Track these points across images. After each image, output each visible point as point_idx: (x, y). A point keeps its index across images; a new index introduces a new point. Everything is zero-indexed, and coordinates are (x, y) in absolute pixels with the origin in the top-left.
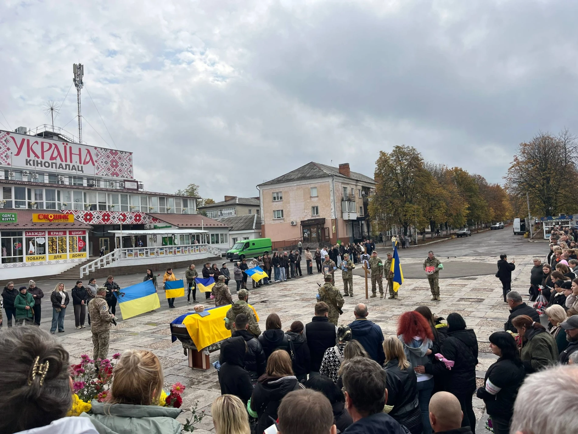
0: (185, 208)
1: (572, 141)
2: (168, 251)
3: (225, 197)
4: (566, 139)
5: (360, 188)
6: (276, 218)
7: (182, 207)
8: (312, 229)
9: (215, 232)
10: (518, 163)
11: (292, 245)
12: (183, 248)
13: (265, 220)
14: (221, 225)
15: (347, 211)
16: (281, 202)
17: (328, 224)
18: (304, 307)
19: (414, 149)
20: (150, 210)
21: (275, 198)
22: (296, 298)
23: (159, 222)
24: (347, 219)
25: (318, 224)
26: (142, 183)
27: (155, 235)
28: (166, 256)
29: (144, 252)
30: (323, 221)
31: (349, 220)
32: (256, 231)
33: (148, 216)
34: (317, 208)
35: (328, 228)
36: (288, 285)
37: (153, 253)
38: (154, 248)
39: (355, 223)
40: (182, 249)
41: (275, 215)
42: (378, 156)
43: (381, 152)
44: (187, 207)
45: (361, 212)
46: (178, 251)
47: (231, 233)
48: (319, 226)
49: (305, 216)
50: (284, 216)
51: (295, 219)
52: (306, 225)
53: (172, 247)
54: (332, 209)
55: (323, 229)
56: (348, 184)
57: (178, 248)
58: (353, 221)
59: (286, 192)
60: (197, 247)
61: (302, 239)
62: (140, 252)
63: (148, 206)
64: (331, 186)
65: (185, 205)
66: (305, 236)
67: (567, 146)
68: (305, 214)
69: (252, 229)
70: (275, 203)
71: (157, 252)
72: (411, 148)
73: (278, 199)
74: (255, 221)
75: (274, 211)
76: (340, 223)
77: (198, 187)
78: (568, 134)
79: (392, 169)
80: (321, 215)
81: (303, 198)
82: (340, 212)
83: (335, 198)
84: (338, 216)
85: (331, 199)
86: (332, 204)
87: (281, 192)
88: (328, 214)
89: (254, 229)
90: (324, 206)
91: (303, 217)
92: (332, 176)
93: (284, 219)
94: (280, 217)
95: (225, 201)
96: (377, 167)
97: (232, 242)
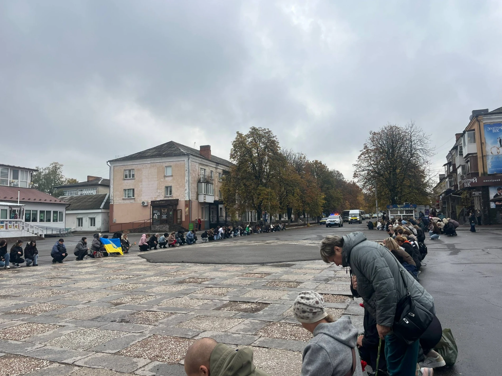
0: (14, 181)
1: (417, 134)
3: (88, 176)
4: (412, 131)
5: (221, 171)
6: (127, 198)
7: (10, 179)
8: (162, 210)
9: (46, 209)
10: (367, 150)
11: (140, 227)
13: (114, 199)
14: (56, 201)
15: (203, 193)
16: (133, 181)
17: (182, 206)
19: (270, 131)
21: (126, 177)
24: (203, 201)
25: (169, 205)
30: (176, 202)
31: (205, 203)
32: (103, 211)
34: (171, 187)
35: (181, 210)
39: (212, 206)
41: (125, 194)
43: (238, 133)
44: (18, 179)
45: (220, 197)
47: (68, 212)
48: (171, 207)
49: (158, 196)
50: (135, 196)
51: (147, 200)
52: (156, 205)
54: (186, 190)
55: (175, 211)
56: (207, 166)
58: (210, 204)
59: (139, 170)
61: (151, 221)
64: (187, 166)
65: (16, 177)
66: (154, 217)
67: (413, 138)
68: (157, 194)
69: (99, 209)
70: (126, 181)
72: (267, 130)
73: (130, 177)
74: (105, 201)
75: (125, 190)
76: (194, 205)
77: (62, 165)
78: (414, 126)
80: (175, 196)
81: (156, 176)
82: (196, 193)
83: (190, 178)
84: (193, 198)
85: (186, 179)
86: (187, 185)
87: (134, 169)
88: (182, 195)
89: (101, 209)
90: (178, 186)
91: (155, 197)
92: (188, 155)
93: (134, 199)
94: (131, 197)
95: (88, 181)
96: (233, 147)
97: (76, 222)
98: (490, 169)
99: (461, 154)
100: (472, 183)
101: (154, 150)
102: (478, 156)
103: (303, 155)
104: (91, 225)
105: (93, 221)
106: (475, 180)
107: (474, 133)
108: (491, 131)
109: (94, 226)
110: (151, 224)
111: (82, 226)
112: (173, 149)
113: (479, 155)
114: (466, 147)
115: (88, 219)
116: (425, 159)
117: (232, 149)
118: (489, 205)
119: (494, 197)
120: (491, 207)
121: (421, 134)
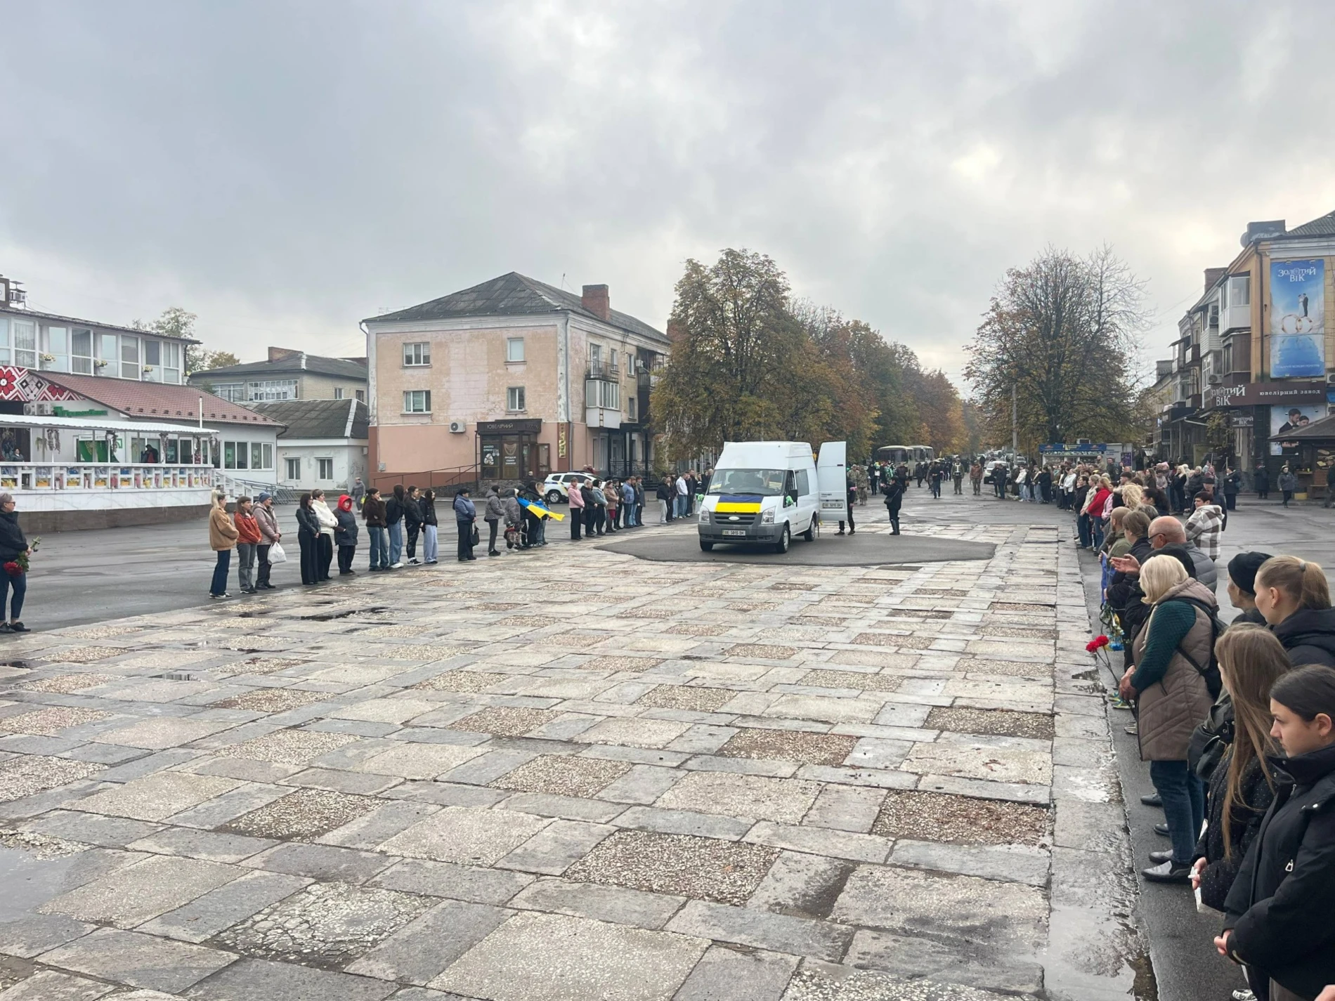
0: (150, 367)
1: (1116, 276)
2: (93, 477)
3: (271, 349)
4: (1104, 269)
5: (633, 350)
6: (412, 412)
7: (142, 363)
8: (506, 445)
9: (236, 437)
10: (1000, 315)
11: (449, 483)
12: (141, 472)
13: (380, 415)
14: (255, 419)
15: (598, 405)
16: (427, 371)
17: (549, 435)
18: (490, 624)
19: (770, 262)
20: (41, 363)
21: (409, 360)
22: (468, 604)
23: (71, 398)
24: (597, 425)
25: (521, 433)
26: (19, 287)
27: (52, 429)
28: (87, 490)
29: (19, 477)
30: (536, 425)
31: (602, 429)
32: (353, 442)
33: (36, 380)
34: (522, 391)
35: (548, 445)
36: (442, 572)
37: (47, 482)
38: (50, 468)
39: (614, 437)
40: (137, 475)
41: (407, 403)
42: (681, 273)
43: (690, 261)
44: (158, 363)
45: (632, 410)
46: (123, 480)
47: (282, 443)
48: (525, 438)
49: (490, 410)
50: (432, 408)
51: (462, 418)
52: (489, 433)
53: (105, 468)
54: (560, 397)
55: (535, 447)
56: (603, 337)
57: (125, 470)
58: (610, 431)
59: (440, 345)
60: (181, 473)
61: (479, 470)
62: (6, 476)
63: (37, 351)
64: (561, 339)
65: (153, 359)
66: (486, 461)
67: (1106, 287)
68: (488, 406)
69: (343, 437)
70: (409, 372)
71: (57, 479)
72: (762, 258)
73: (418, 361)
74: (351, 417)
75: (406, 393)
76: (579, 433)
77: (193, 317)
78: (1111, 257)
79: (713, 307)
80: (532, 410)
81: (486, 362)
82: (581, 405)
83: (569, 369)
84: (575, 417)
85: (559, 372)
86: (562, 385)
87: (428, 343)
88: (550, 408)
89: (347, 437)
90: (540, 389)
91: (483, 414)
92: (564, 312)
93: (431, 415)
94: (422, 410)
95: (269, 361)
96: (678, 298)
97: (284, 468)
98: (1276, 365)
99: (1215, 325)
100: (1233, 397)
101: (474, 295)
102: (1253, 336)
103: (836, 314)
104: (323, 476)
105: (325, 466)
106: (1240, 390)
107: (1248, 282)
108: (1287, 277)
109: (330, 477)
110: (479, 476)
111: (298, 477)
112: (522, 294)
113: (1255, 333)
114: (1227, 312)
115: (313, 462)
116: (1130, 335)
117: (676, 301)
118: (1268, 449)
119: (1282, 430)
120: (1273, 453)
121: (1126, 275)
